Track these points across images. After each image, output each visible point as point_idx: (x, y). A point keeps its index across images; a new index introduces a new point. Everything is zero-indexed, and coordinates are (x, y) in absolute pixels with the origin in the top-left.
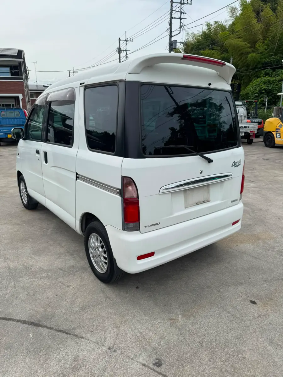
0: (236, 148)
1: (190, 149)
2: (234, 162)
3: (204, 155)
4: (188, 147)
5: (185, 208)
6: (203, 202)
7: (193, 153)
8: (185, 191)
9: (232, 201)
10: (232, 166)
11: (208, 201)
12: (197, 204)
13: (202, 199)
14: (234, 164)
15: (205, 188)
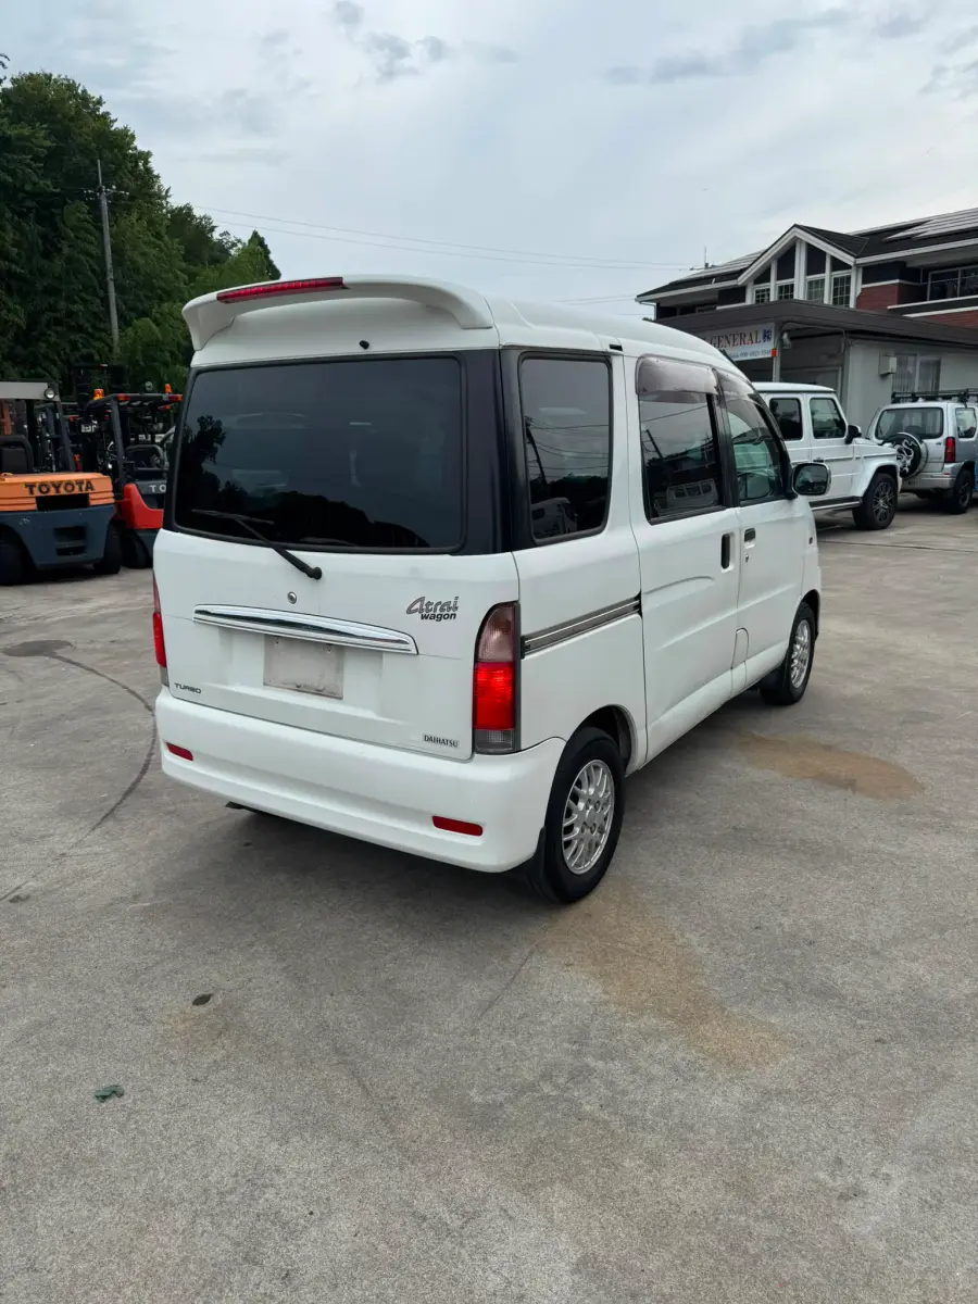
0: (447, 557)
1: (247, 527)
2: (422, 599)
3: (291, 552)
4: (245, 521)
5: (265, 684)
6: (319, 693)
7: (258, 538)
8: (271, 639)
9: (428, 739)
10: (409, 611)
11: (336, 696)
12: (299, 689)
13: (315, 682)
14: (417, 606)
15: (331, 654)
